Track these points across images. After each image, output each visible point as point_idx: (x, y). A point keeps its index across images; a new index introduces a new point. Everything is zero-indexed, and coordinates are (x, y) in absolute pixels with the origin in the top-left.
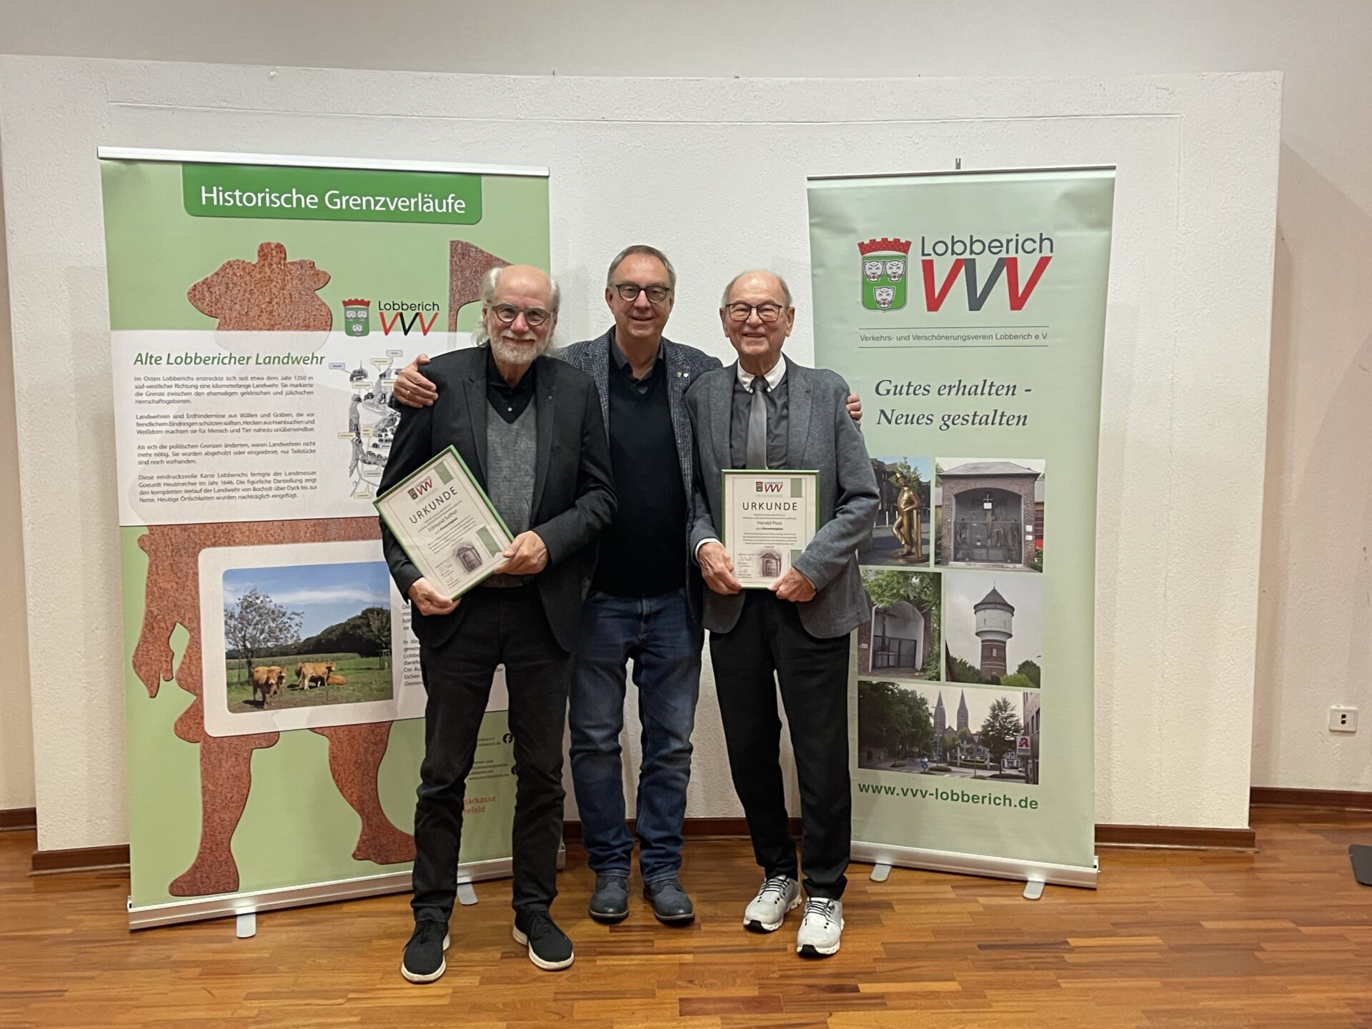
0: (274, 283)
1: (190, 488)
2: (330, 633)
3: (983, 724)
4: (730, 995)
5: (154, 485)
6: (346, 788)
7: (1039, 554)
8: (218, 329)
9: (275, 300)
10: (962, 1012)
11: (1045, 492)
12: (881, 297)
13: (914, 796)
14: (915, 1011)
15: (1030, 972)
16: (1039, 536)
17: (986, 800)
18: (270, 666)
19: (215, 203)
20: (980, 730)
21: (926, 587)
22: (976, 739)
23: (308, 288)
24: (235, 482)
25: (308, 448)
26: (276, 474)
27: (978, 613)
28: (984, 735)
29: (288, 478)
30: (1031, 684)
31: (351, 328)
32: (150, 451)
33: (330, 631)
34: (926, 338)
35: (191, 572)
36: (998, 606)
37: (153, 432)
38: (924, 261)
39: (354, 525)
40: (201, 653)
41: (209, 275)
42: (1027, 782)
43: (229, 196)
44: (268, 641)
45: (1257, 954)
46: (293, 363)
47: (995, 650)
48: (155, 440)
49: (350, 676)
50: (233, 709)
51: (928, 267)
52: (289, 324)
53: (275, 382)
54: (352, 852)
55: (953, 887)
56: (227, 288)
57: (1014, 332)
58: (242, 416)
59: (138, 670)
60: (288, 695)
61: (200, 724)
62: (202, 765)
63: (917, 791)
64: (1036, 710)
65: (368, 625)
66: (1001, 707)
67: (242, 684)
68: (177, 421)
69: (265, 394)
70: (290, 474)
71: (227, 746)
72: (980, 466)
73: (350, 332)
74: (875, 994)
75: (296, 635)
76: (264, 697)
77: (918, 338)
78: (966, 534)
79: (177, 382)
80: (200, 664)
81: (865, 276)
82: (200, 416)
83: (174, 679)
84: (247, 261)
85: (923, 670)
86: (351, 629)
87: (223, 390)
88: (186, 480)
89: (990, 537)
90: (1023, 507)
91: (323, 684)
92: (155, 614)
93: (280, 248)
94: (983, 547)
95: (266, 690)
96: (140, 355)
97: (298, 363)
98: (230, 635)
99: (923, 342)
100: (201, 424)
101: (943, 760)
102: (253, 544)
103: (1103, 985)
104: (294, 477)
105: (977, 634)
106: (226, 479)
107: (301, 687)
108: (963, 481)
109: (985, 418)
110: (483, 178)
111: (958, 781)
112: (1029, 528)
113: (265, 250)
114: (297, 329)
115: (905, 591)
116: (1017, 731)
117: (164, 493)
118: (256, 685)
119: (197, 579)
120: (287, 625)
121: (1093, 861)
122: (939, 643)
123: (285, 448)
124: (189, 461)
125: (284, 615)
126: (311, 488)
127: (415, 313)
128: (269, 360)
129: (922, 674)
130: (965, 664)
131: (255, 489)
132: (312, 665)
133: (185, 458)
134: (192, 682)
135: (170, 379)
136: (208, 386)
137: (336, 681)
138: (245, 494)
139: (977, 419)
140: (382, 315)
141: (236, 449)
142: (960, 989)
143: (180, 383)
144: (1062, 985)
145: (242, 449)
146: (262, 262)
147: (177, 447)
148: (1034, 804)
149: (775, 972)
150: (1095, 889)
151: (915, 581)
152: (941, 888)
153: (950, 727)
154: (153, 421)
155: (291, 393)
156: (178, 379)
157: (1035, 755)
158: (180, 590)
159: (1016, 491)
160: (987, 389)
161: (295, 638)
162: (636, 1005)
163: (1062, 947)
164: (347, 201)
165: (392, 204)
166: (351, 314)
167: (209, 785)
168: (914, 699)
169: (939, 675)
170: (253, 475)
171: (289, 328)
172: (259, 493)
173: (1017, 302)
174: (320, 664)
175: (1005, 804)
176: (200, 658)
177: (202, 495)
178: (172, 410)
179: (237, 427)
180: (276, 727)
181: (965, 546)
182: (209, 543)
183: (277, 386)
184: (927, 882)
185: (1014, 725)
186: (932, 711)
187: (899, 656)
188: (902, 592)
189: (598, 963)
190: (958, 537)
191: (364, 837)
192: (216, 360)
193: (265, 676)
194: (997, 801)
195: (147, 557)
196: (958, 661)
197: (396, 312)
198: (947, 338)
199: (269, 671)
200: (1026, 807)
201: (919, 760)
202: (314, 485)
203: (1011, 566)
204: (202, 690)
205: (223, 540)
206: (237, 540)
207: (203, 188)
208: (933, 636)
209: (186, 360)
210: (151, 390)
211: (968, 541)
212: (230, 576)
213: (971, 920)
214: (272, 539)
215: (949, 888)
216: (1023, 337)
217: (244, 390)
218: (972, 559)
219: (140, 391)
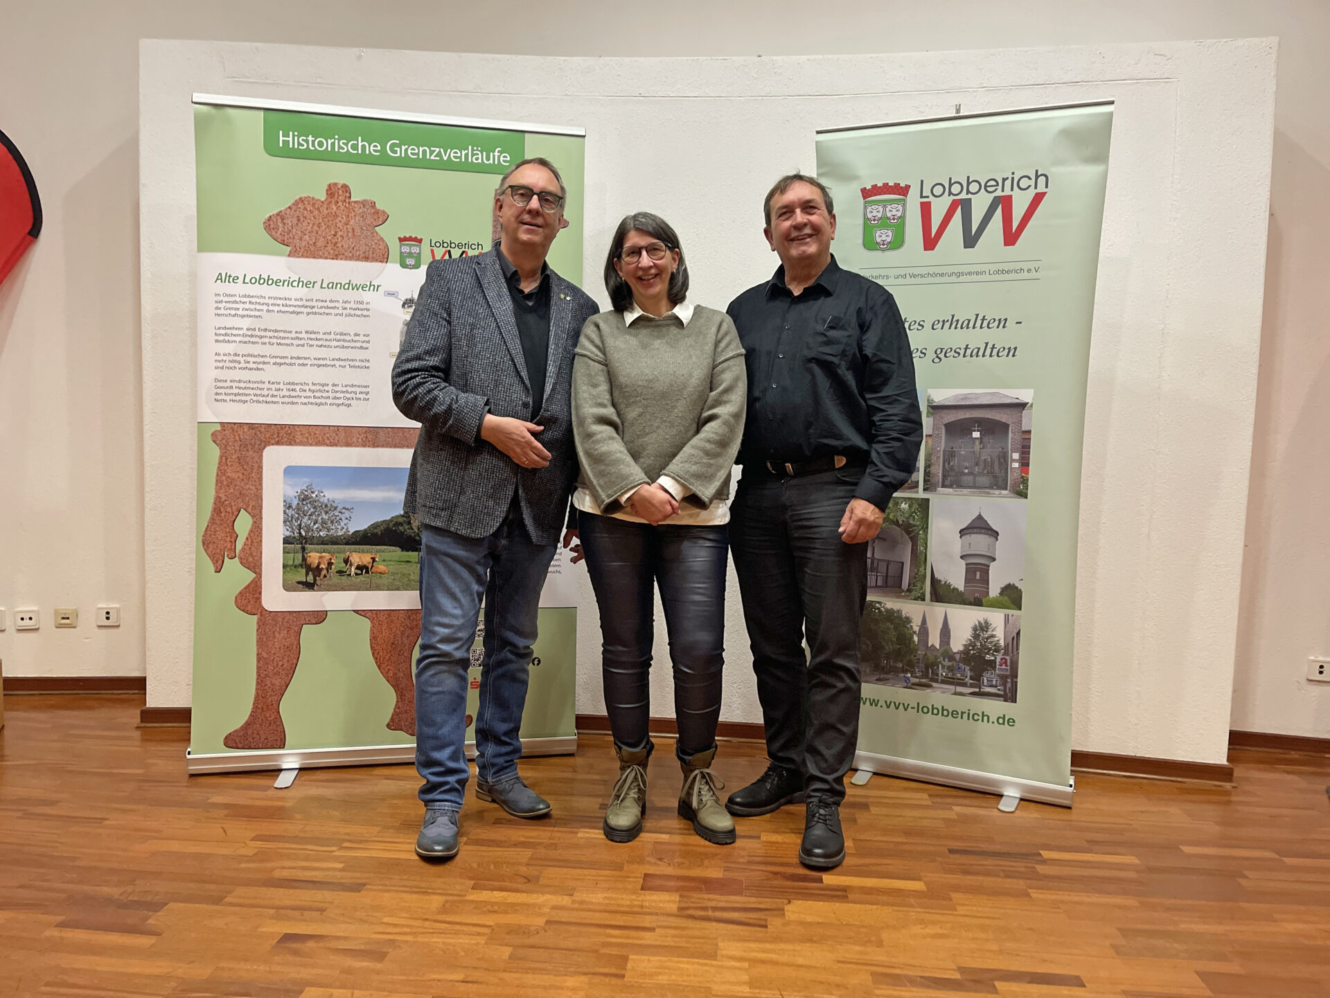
0: (340, 219)
1: (258, 392)
2: (375, 528)
3: (965, 643)
4: (695, 875)
5: (227, 388)
6: (383, 666)
7: (1025, 481)
8: (289, 256)
9: (340, 233)
10: (925, 912)
11: (1033, 421)
12: (881, 238)
13: (897, 708)
14: (875, 907)
15: (1000, 880)
16: (1025, 463)
17: (965, 716)
18: (321, 553)
19: (291, 146)
20: (961, 648)
21: (914, 512)
22: (958, 657)
23: (369, 225)
24: (298, 389)
25: (363, 364)
26: (334, 385)
27: (964, 538)
28: (964, 654)
29: (344, 389)
30: (1013, 606)
31: (405, 261)
32: (225, 358)
33: (375, 526)
34: (922, 276)
35: (256, 466)
36: (983, 531)
37: (229, 341)
38: (922, 203)
39: (401, 435)
40: (261, 537)
41: (283, 209)
42: (1005, 701)
43: (303, 140)
44: (320, 530)
45: (1240, 880)
46: (353, 289)
47: (978, 574)
48: (230, 348)
49: (391, 567)
50: (287, 587)
51: (926, 209)
52: (351, 255)
53: (337, 305)
54: (387, 723)
55: (929, 795)
56: (298, 221)
57: (1006, 267)
58: (307, 332)
59: (206, 547)
60: (336, 579)
61: (258, 599)
62: (258, 635)
63: (899, 704)
64: (1016, 631)
65: (409, 523)
66: (981, 628)
67: (295, 567)
68: (249, 333)
69: (327, 314)
70: (346, 386)
71: (280, 619)
72: (969, 396)
73: (404, 265)
74: (838, 886)
75: (345, 527)
76: (315, 580)
77: (914, 276)
78: (955, 462)
79: (251, 299)
80: (261, 546)
81: (866, 219)
82: (270, 331)
83: (237, 558)
84: (317, 197)
85: (909, 590)
86: (394, 525)
87: (291, 309)
88: (255, 385)
89: (977, 464)
90: (1010, 435)
91: (367, 572)
92: (223, 500)
93: (345, 188)
94: (969, 474)
95: (316, 573)
96: (220, 274)
97: (358, 289)
98: (288, 523)
99: (918, 280)
100: (271, 338)
101: (925, 675)
102: (311, 445)
103: (1077, 899)
104: (350, 389)
105: (962, 557)
106: (291, 387)
107: (348, 573)
108: (954, 411)
109: (976, 350)
110: (527, 135)
111: (939, 696)
112: (1016, 456)
113: (332, 190)
114: (358, 259)
115: (894, 516)
116: (997, 650)
117: (235, 395)
118: (309, 568)
119: (262, 472)
120: (338, 518)
121: (1068, 781)
122: (925, 566)
123: (342, 363)
124: (258, 369)
125: (335, 509)
126: (364, 399)
127: (461, 251)
128: (332, 286)
129: (908, 594)
130: (949, 585)
131: (315, 397)
132: (359, 555)
133: (255, 366)
134: (253, 561)
135: (245, 296)
136: (278, 305)
137: (379, 571)
138: (306, 400)
139: (969, 352)
140: (432, 251)
141: (301, 362)
142: (925, 890)
143: (254, 300)
144: (1032, 895)
145: (305, 362)
146: (329, 200)
147: (249, 355)
148: (1011, 722)
149: (744, 856)
150: (1070, 808)
151: (904, 506)
152: (919, 795)
153: (933, 645)
154: (229, 332)
155: (350, 315)
156: (252, 297)
157: (1014, 675)
158: (245, 481)
159: (1003, 420)
160: (979, 322)
161: (344, 530)
162: (602, 876)
163: (1036, 858)
164: (406, 150)
165: (445, 155)
166: (406, 249)
167: (263, 653)
168: (900, 617)
169: (924, 595)
170: (314, 384)
171: (351, 259)
172: (318, 401)
173: (1011, 238)
174: (365, 555)
175: (983, 721)
176: (261, 541)
177: (269, 399)
178: (245, 323)
179: (301, 342)
180: (324, 606)
181: (953, 474)
182: (273, 442)
183: (338, 308)
184: (906, 789)
185: (995, 645)
186: (916, 629)
187: (887, 576)
188: (891, 517)
189: (580, 835)
190: (947, 464)
191: (398, 710)
192: (286, 283)
193: (317, 561)
194: (976, 717)
195: (219, 450)
196: (943, 583)
197: (445, 249)
198: (941, 275)
199: (320, 557)
200: (1003, 724)
201: (902, 675)
202: (367, 397)
203: (997, 492)
204: (261, 569)
205: (286, 439)
206: (297, 441)
207: (281, 132)
208: (919, 558)
209: (259, 280)
210: (228, 305)
211: (956, 468)
212: (290, 471)
213: (943, 826)
214: (328, 442)
215: (926, 796)
216: (1016, 272)
217: (309, 310)
218: (960, 486)
219: (220, 305)
